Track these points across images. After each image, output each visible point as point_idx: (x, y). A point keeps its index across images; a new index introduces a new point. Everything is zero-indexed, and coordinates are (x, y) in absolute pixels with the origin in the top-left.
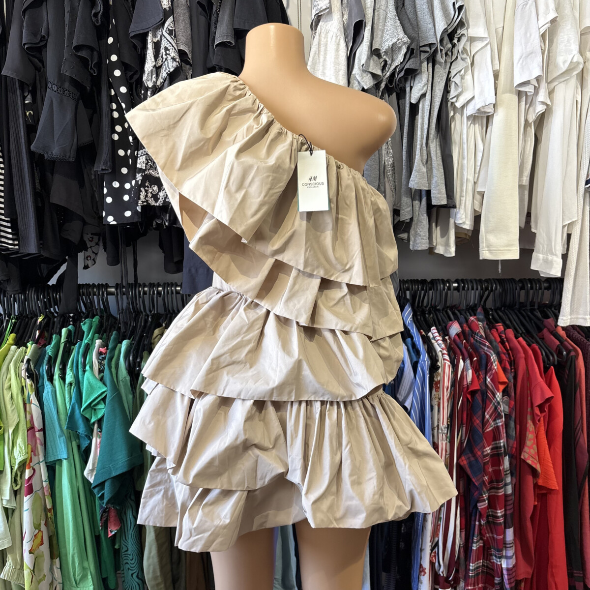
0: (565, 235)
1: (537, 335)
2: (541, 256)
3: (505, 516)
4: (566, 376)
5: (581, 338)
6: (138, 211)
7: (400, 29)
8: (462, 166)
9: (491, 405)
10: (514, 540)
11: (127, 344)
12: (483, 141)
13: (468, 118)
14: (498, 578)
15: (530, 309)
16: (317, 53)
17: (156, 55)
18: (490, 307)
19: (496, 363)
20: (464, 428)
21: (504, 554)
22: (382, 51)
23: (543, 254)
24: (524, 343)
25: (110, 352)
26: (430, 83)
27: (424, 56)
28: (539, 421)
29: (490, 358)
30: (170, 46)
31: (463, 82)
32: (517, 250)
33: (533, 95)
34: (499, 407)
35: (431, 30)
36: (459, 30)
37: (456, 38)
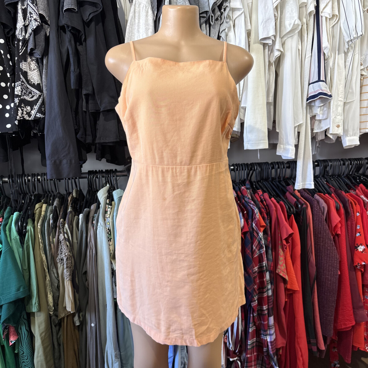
0: (296, 133)
1: (283, 196)
2: (282, 146)
3: (268, 309)
4: (301, 220)
5: (309, 197)
6: (16, 124)
7: (187, 2)
9: (256, 241)
10: (274, 323)
11: (17, 215)
14: (265, 348)
15: (278, 181)
16: (133, 17)
17: (25, 18)
18: (254, 180)
19: (258, 214)
21: (268, 333)
23: (283, 145)
24: (275, 201)
25: (5, 221)
27: (203, 20)
28: (286, 249)
29: (254, 211)
30: (33, 11)
31: (227, 37)
32: (266, 142)
33: (272, 45)
34: (261, 241)
35: (207, 3)
36: (224, 3)
37: (223, 8)
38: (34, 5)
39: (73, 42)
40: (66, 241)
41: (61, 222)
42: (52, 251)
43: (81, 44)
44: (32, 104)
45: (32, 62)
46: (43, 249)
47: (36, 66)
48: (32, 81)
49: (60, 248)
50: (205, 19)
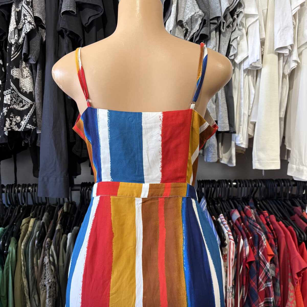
1: (290, 218)
2: (294, 166)
6: (5, 135)
7: (197, 7)
8: (240, 104)
9: (263, 272)
12: (255, 87)
13: (245, 71)
15: (284, 200)
17: (18, 22)
18: (258, 198)
19: (265, 240)
20: (244, 288)
22: (184, 21)
23: (296, 165)
24: (283, 225)
26: (218, 46)
27: (213, 27)
28: (297, 283)
29: (261, 237)
30: (27, 13)
31: (239, 46)
32: (278, 163)
33: (288, 56)
34: (269, 273)
35: (218, 8)
36: (238, 8)
37: (236, 14)
38: (29, 6)
40: (51, 264)
41: (47, 242)
42: (35, 274)
44: (22, 114)
45: (25, 69)
46: (25, 273)
47: (29, 73)
48: (24, 89)
49: (44, 272)
50: (215, 26)
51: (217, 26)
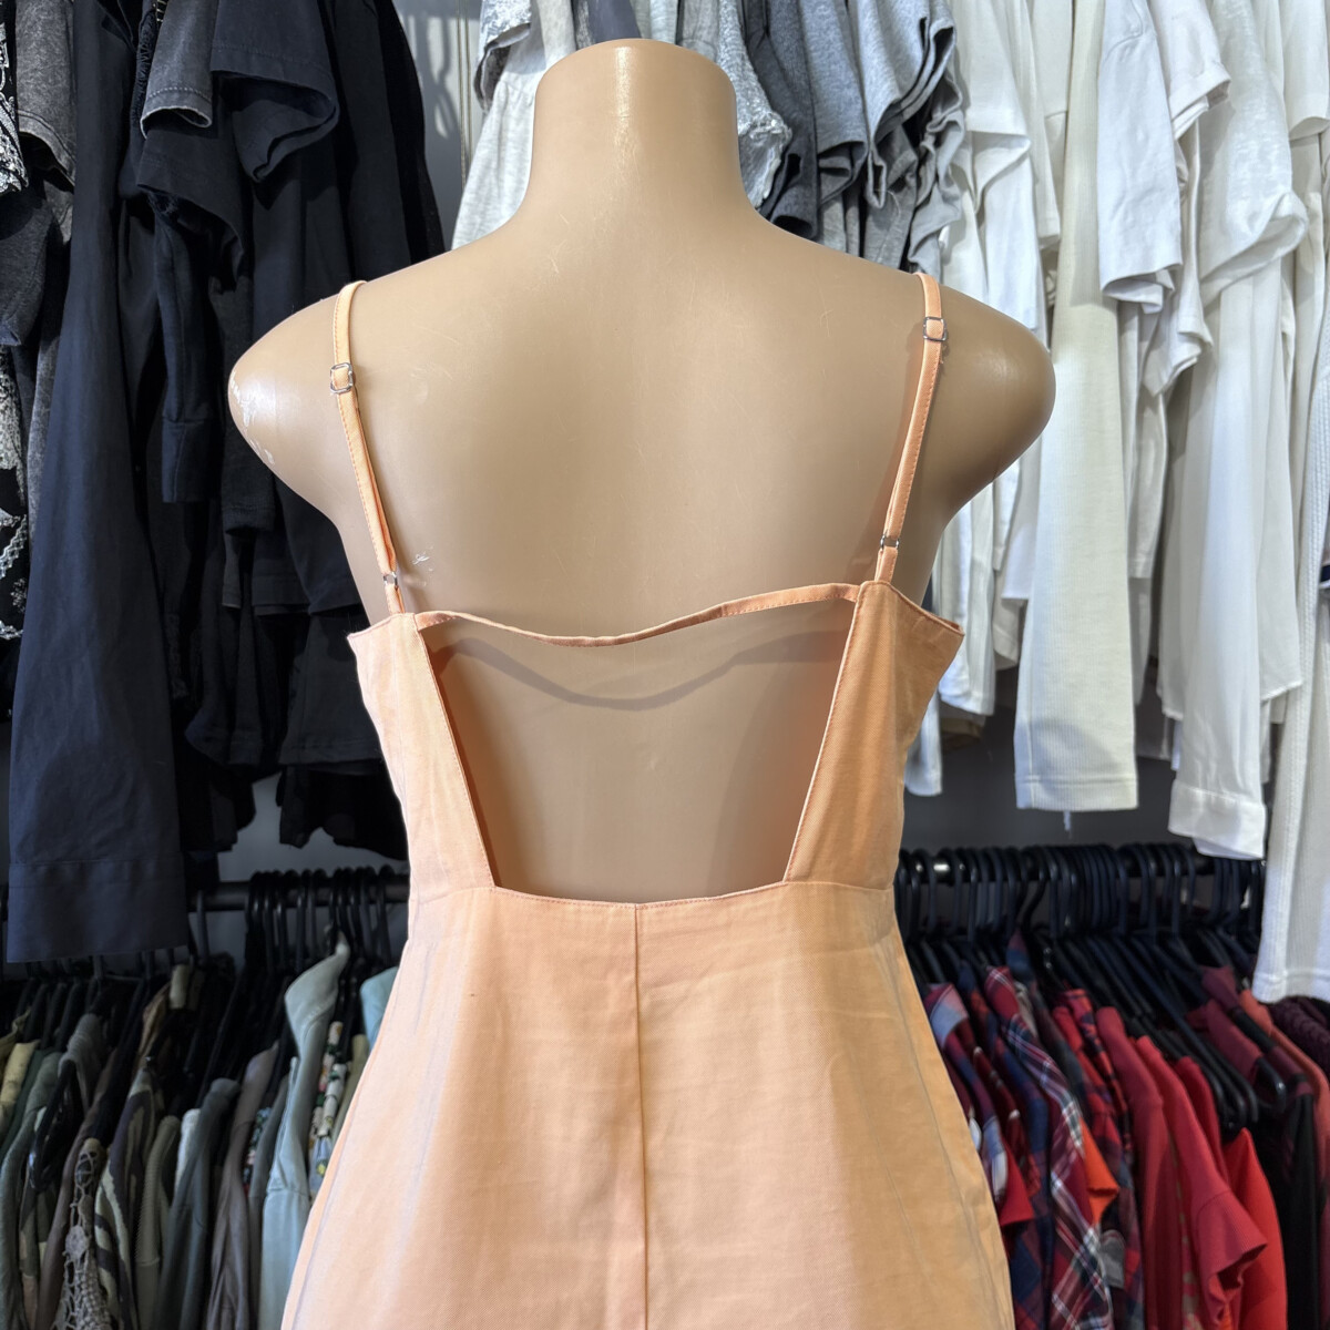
0: (1266, 728)
1: (1185, 1019)
2: (1200, 794)
4: (1289, 1160)
7: (759, 98)
9: (1070, 1269)
15: (1158, 935)
16: (494, 165)
19: (1078, 1127)
23: (1205, 787)
24: (1156, 1056)
27: (831, 185)
28: (1220, 1316)
29: (1060, 1112)
31: (946, 268)
32: (1127, 780)
33: (1160, 314)
34: (1095, 1274)
35: (853, 106)
36: (939, 108)
37: (931, 134)
39: (184, 275)
40: (97, 1264)
41: (84, 1156)
42: (27, 1311)
43: (228, 284)
49: (65, 1301)
50: (842, 182)
51: (848, 182)
